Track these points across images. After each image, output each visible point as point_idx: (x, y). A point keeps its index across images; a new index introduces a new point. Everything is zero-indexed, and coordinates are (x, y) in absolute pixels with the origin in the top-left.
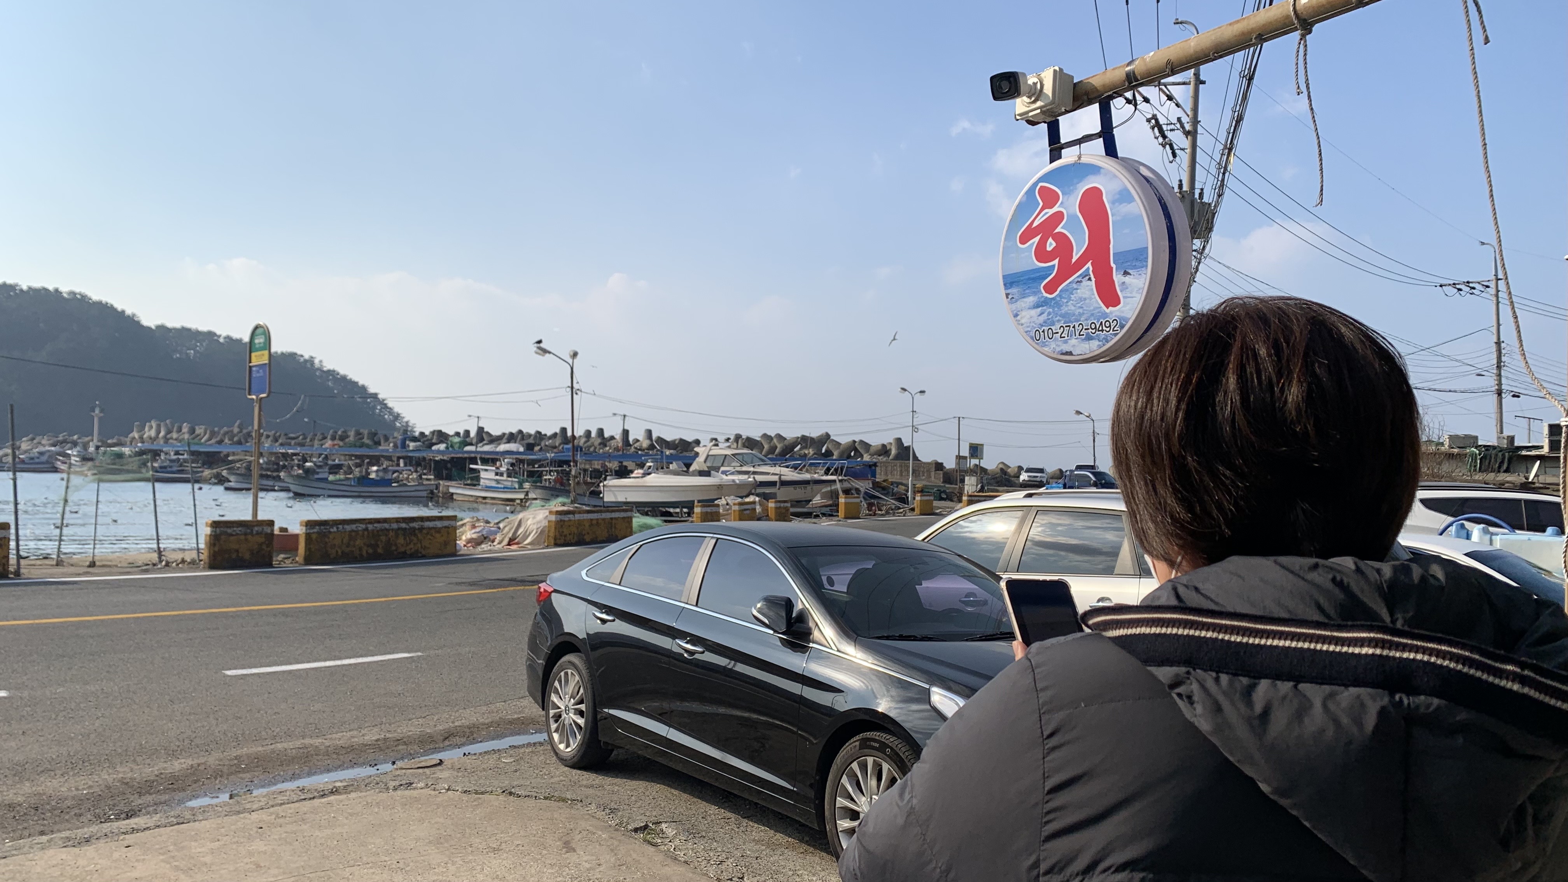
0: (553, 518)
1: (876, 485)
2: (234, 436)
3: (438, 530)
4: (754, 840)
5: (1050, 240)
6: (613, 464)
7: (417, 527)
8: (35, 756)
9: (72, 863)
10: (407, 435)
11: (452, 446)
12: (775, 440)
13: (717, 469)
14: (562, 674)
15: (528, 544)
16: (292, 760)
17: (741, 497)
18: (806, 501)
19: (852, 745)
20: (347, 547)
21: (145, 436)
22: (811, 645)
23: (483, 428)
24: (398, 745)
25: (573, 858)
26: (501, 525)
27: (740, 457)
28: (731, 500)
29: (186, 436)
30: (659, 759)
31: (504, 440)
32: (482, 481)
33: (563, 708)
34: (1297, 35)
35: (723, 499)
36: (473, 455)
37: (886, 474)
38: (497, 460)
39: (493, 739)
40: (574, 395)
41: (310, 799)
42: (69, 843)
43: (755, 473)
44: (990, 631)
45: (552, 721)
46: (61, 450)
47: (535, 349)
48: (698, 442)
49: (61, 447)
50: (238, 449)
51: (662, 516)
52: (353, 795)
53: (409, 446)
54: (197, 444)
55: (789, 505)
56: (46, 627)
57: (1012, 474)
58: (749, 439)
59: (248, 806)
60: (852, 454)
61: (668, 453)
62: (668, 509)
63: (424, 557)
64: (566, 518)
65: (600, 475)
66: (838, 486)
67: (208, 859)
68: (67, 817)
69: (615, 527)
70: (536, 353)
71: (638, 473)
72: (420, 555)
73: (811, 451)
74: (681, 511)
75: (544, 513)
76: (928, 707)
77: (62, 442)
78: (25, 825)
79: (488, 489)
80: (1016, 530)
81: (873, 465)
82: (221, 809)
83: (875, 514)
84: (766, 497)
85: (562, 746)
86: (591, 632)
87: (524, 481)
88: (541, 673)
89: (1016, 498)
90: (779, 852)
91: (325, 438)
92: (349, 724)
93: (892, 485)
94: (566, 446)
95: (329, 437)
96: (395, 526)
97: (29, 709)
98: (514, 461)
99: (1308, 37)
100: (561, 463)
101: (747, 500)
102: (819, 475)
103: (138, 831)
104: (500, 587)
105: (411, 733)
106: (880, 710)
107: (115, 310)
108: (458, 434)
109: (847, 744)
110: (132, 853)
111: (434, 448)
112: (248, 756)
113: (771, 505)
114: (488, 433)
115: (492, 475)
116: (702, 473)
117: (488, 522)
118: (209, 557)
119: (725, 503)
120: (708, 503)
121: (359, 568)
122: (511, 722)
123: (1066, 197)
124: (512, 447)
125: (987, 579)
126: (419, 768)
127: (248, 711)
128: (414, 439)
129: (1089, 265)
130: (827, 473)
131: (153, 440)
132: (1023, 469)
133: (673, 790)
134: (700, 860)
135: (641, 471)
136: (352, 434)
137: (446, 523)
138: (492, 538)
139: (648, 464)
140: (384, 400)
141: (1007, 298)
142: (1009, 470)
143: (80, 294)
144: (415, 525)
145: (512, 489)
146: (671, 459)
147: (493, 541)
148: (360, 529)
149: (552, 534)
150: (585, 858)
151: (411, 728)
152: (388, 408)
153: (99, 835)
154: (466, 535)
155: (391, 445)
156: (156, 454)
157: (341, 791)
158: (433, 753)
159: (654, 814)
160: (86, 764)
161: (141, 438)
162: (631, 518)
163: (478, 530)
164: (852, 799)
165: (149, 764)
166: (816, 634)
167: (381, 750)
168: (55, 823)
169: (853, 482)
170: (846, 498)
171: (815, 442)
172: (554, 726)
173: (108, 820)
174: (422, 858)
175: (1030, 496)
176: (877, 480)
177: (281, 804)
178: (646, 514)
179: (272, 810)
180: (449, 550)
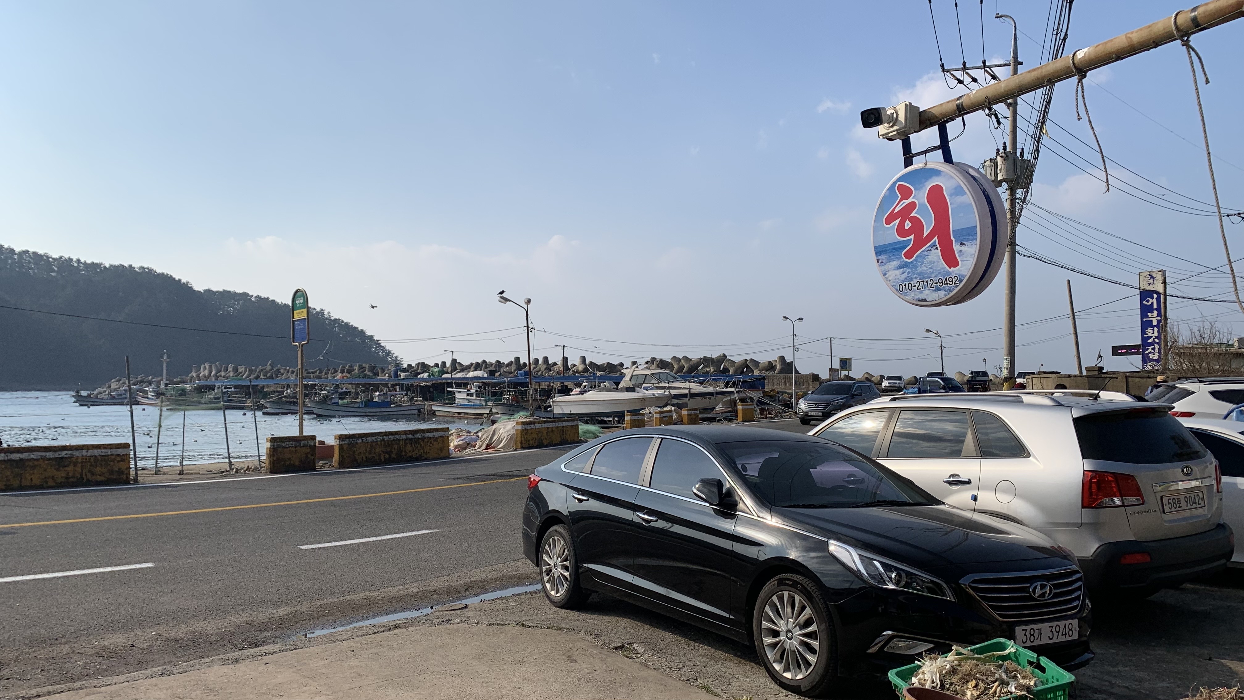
0: (519, 427)
1: (766, 394)
2: (267, 373)
3: (436, 439)
4: (701, 655)
5: (907, 222)
6: (557, 384)
7: (420, 437)
8: (183, 607)
9: (233, 674)
10: (398, 367)
11: (432, 374)
12: (683, 361)
13: (640, 386)
14: (551, 540)
15: (501, 448)
16: (361, 607)
17: (660, 407)
18: (710, 409)
19: (773, 583)
20: (370, 453)
21: (201, 375)
22: (738, 513)
23: (456, 360)
24: (433, 595)
25: (576, 666)
26: (480, 434)
27: (657, 376)
28: (653, 409)
29: (231, 374)
30: (626, 599)
31: (472, 369)
32: (457, 400)
33: (552, 564)
34: (1075, 79)
35: (647, 409)
36: (449, 381)
37: (773, 385)
38: (468, 384)
39: (500, 590)
40: (530, 332)
41: (381, 632)
42: (224, 662)
43: (669, 388)
44: (868, 500)
45: (544, 574)
46: (141, 387)
47: (499, 298)
48: (621, 365)
49: (140, 386)
50: (271, 382)
51: (598, 424)
52: (410, 629)
53: (400, 376)
54: (239, 380)
55: (698, 412)
56: (167, 518)
57: (875, 382)
58: (662, 361)
59: (339, 637)
60: (745, 370)
61: (598, 374)
62: (602, 418)
63: (426, 459)
64: (529, 427)
65: (548, 394)
66: (736, 396)
67: (324, 670)
68: (216, 647)
69: (566, 434)
70: (500, 301)
71: (575, 391)
72: (423, 458)
73: (711, 369)
74: (614, 419)
75: (513, 424)
76: (827, 554)
77: (141, 382)
78: (189, 652)
79: (462, 406)
80: (885, 426)
81: (762, 379)
82: (321, 640)
83: (766, 418)
84: (679, 406)
85: (553, 593)
86: (572, 511)
87: (489, 400)
88: (534, 540)
89: (884, 402)
90: (720, 663)
91: (336, 372)
92: (395, 581)
93: (778, 393)
94: (519, 372)
95: (339, 371)
96: (404, 437)
97: (171, 575)
98: (481, 385)
99: (1084, 80)
100: (516, 385)
101: (665, 409)
102: (720, 388)
103: (269, 654)
104: (486, 480)
105: (440, 587)
106: (791, 558)
107: (174, 279)
108: (437, 365)
109: (768, 583)
110: (271, 667)
111: (419, 377)
112: (329, 605)
113: (684, 412)
114: (459, 363)
115: (464, 396)
116: (628, 390)
117: (469, 432)
118: (270, 464)
119: (649, 412)
120: (635, 412)
121: (383, 469)
122: (511, 577)
123: (917, 192)
124: (478, 373)
125: (864, 462)
126: (451, 610)
127: (322, 574)
128: (404, 370)
129: (936, 238)
130: (726, 386)
131: (207, 377)
132: (884, 377)
133: (637, 623)
134: (664, 667)
135: (578, 390)
136: (356, 368)
137: (441, 434)
138: (473, 444)
139: (584, 384)
140: (378, 341)
141: (878, 262)
142: (873, 379)
143: (148, 268)
144: (419, 436)
145: (481, 406)
146: (602, 379)
147: (474, 447)
148: (379, 440)
149: (519, 440)
150: (585, 666)
151: (440, 583)
152: (381, 346)
153: (243, 657)
154: (454, 442)
155: (387, 375)
156: (211, 388)
157: (401, 626)
158: (458, 600)
159: (627, 638)
160: (219, 612)
161: (198, 376)
162: (578, 426)
163: (462, 438)
164: (774, 623)
165: (262, 611)
166: (741, 505)
167: (422, 599)
168: (209, 651)
169: (748, 392)
170: (742, 405)
171: (714, 362)
172: (546, 578)
173: (243, 648)
174: (471, 668)
175: (894, 400)
176: (766, 390)
177: (362, 636)
178: (586, 422)
179: (356, 639)
180: (443, 454)
